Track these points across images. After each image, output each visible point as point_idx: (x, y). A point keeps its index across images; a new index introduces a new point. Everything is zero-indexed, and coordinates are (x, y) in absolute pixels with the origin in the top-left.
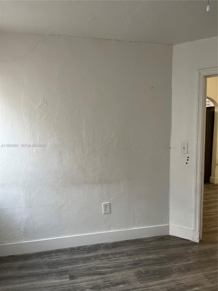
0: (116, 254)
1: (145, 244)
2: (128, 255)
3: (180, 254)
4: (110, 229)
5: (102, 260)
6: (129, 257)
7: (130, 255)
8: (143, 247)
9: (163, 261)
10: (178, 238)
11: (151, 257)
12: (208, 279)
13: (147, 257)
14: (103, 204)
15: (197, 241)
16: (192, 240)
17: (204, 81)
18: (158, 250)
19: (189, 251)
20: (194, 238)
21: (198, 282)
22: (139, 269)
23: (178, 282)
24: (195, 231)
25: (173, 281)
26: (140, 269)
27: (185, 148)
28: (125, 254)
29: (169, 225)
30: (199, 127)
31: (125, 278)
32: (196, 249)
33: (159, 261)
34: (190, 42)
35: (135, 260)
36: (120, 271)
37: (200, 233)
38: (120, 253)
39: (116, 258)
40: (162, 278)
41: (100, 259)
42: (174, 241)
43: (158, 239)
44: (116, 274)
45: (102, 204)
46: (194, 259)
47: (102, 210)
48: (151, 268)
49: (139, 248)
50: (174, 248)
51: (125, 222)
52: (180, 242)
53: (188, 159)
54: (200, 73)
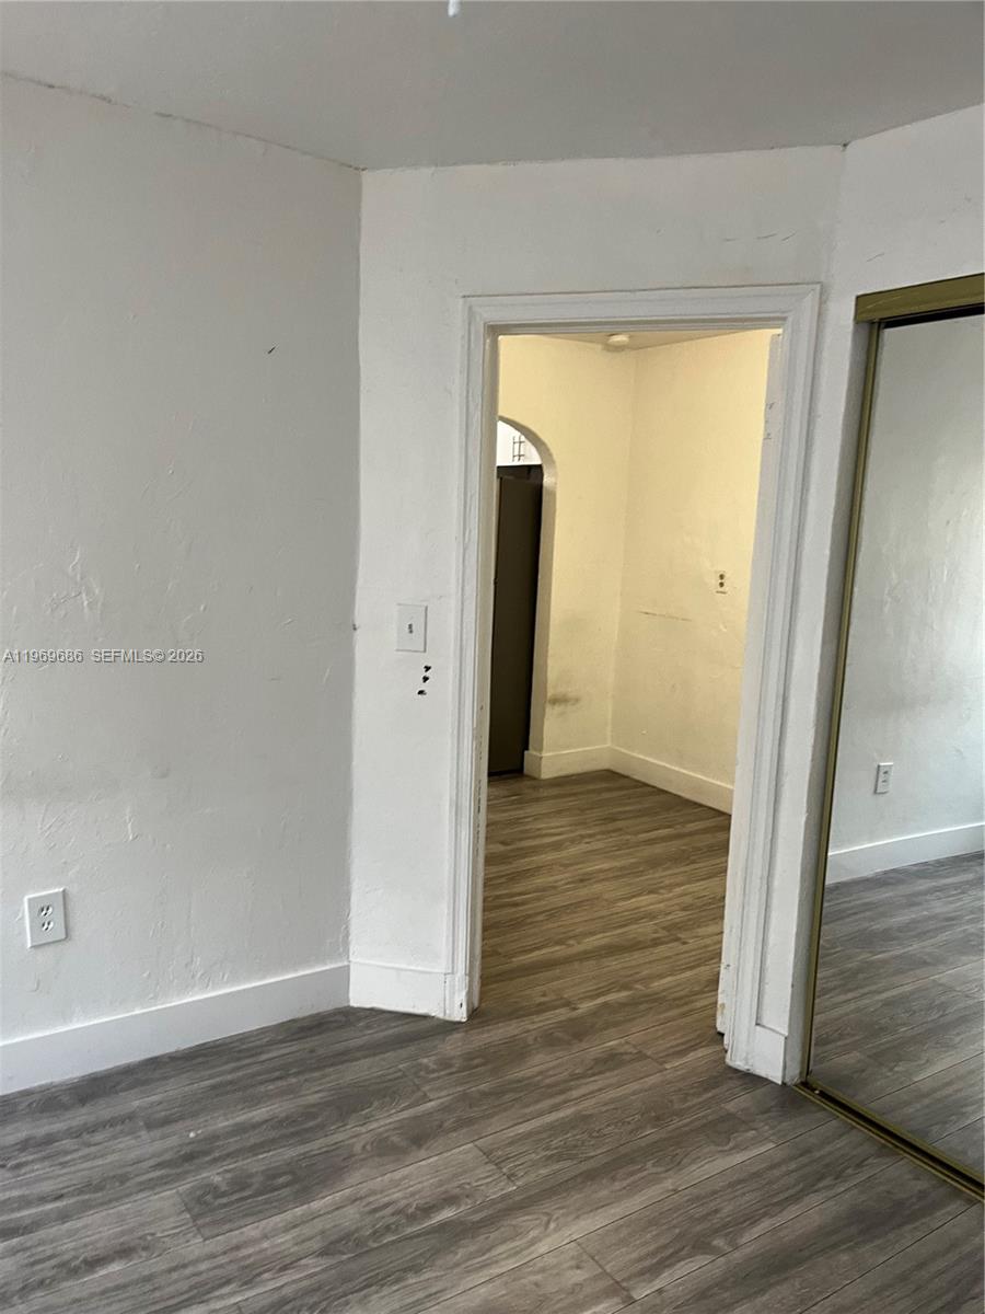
0: (93, 1129)
1: (239, 1059)
2: (150, 1126)
3: (390, 1080)
4: (65, 1017)
5: (18, 1166)
6: (157, 1133)
7: (166, 1122)
8: (229, 1077)
9: (311, 1124)
10: (381, 1016)
11: (260, 1113)
12: (496, 1164)
13: (241, 1118)
14: (30, 900)
15: (460, 1015)
16: (441, 1016)
17: (487, 347)
18: (294, 1080)
19: (425, 1061)
20: (447, 1002)
21: (456, 1184)
22: (204, 1175)
23: (371, 1199)
24: (453, 973)
25: (354, 1200)
26: (209, 1177)
27: (416, 628)
28: (141, 1124)
29: (348, 966)
30: (469, 540)
31: (131, 1231)
32: (452, 1046)
33: (294, 1128)
34: (433, 168)
35: (187, 1141)
36: (110, 1201)
37: (471, 982)
38: (112, 1122)
39: (93, 1149)
40: (304, 1194)
41: (9, 1166)
42: (368, 1027)
43: (302, 1029)
44: (92, 1218)
45: (22, 903)
46: (443, 1093)
47: (22, 933)
48: (256, 1164)
49: (208, 1083)
50: (365, 1057)
51: (145, 975)
52: (390, 1032)
53: (428, 674)
54: (470, 308)
